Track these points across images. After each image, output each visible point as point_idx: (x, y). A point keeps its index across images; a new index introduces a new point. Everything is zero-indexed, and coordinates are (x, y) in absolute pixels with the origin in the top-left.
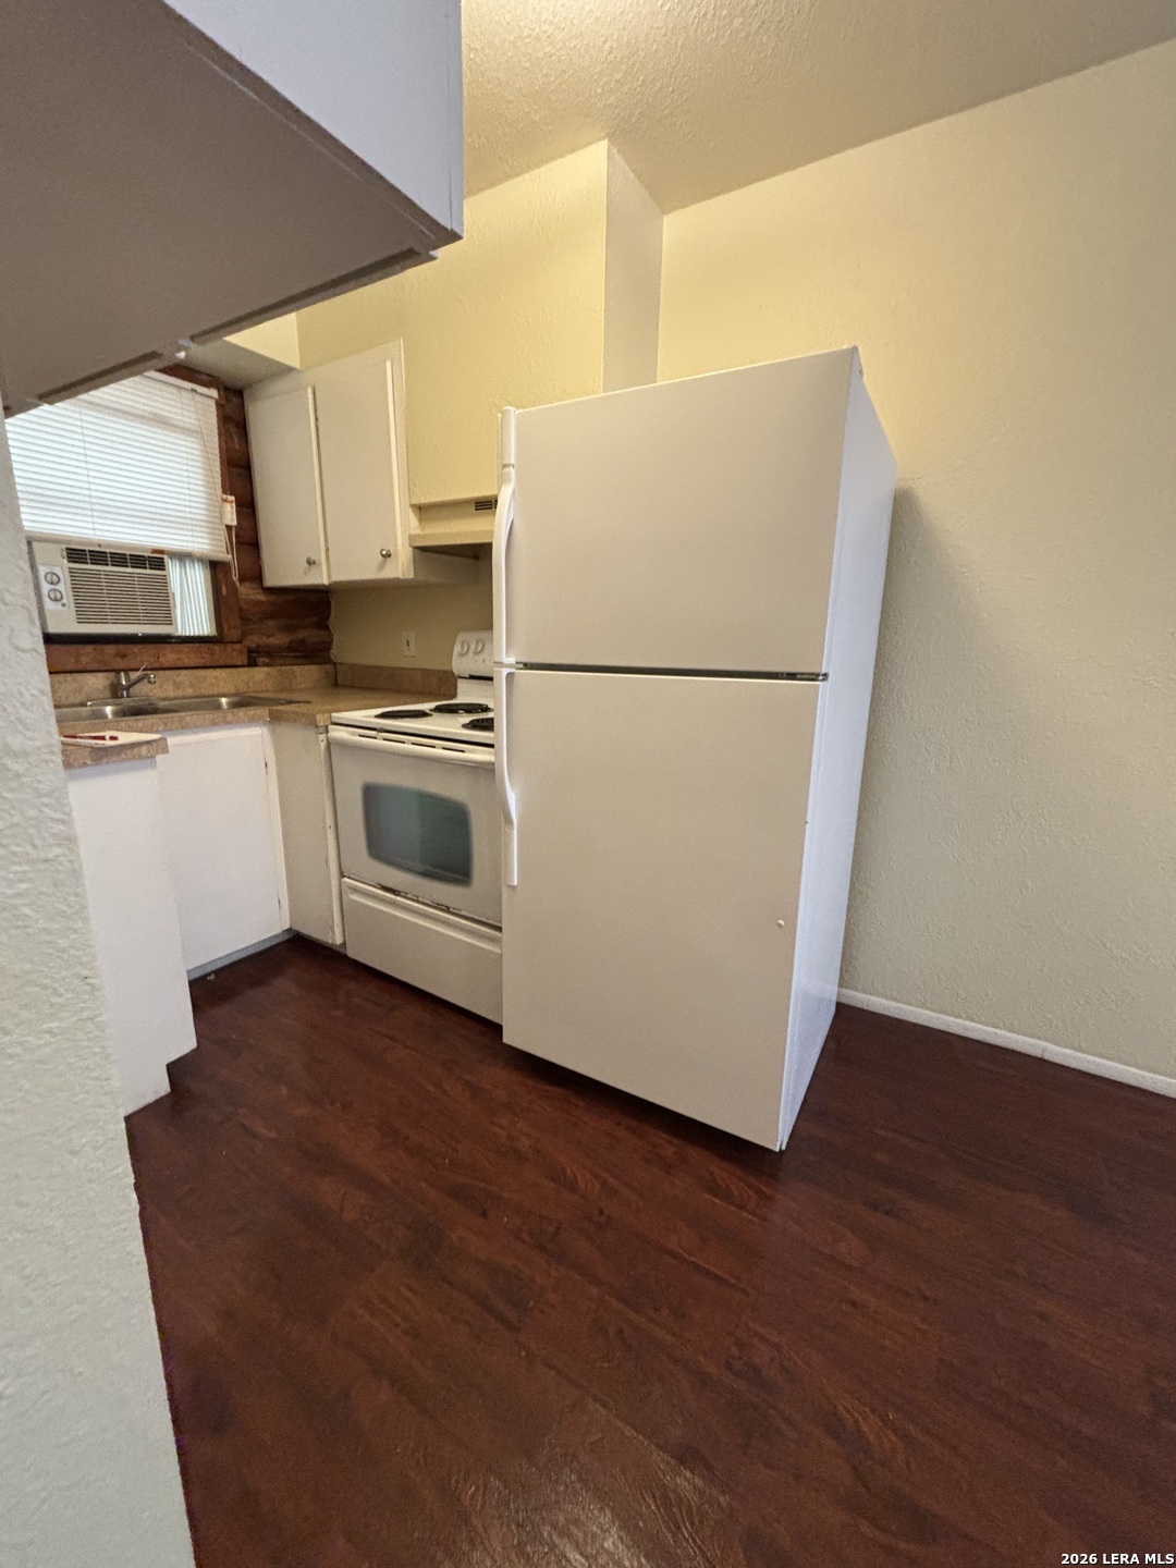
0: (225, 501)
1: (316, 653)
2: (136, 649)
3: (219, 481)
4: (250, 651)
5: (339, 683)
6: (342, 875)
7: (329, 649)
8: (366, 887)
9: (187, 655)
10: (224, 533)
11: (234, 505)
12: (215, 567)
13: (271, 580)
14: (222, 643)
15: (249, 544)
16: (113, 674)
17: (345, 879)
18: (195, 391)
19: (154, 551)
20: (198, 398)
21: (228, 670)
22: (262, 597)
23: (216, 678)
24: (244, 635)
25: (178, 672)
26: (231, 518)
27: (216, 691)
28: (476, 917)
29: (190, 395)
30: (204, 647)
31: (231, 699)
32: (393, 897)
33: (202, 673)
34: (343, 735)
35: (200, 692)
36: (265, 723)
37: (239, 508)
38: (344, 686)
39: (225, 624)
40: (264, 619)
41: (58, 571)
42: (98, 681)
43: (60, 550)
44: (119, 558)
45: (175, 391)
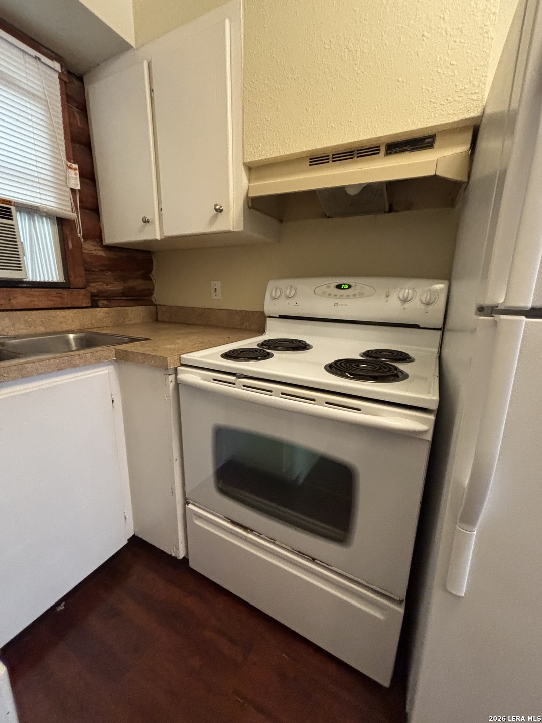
0: (70, 167)
1: (141, 297)
3: (63, 148)
4: (93, 295)
5: (159, 319)
6: (186, 502)
8: (213, 517)
9: (38, 298)
10: (69, 194)
11: (77, 172)
12: (62, 223)
13: (109, 239)
14: (69, 288)
15: (91, 210)
17: (190, 506)
18: (39, 59)
19: (4, 202)
20: (42, 67)
21: (75, 311)
22: (101, 253)
23: (64, 317)
24: (88, 282)
25: (29, 312)
26: (76, 184)
27: (65, 327)
28: (356, 579)
29: (33, 62)
30: (54, 292)
31: (78, 335)
32: (244, 533)
33: (52, 313)
34: (189, 376)
35: (51, 329)
36: (111, 362)
37: (82, 176)
38: (163, 322)
39: (71, 273)
40: (103, 271)
45: (20, 53)
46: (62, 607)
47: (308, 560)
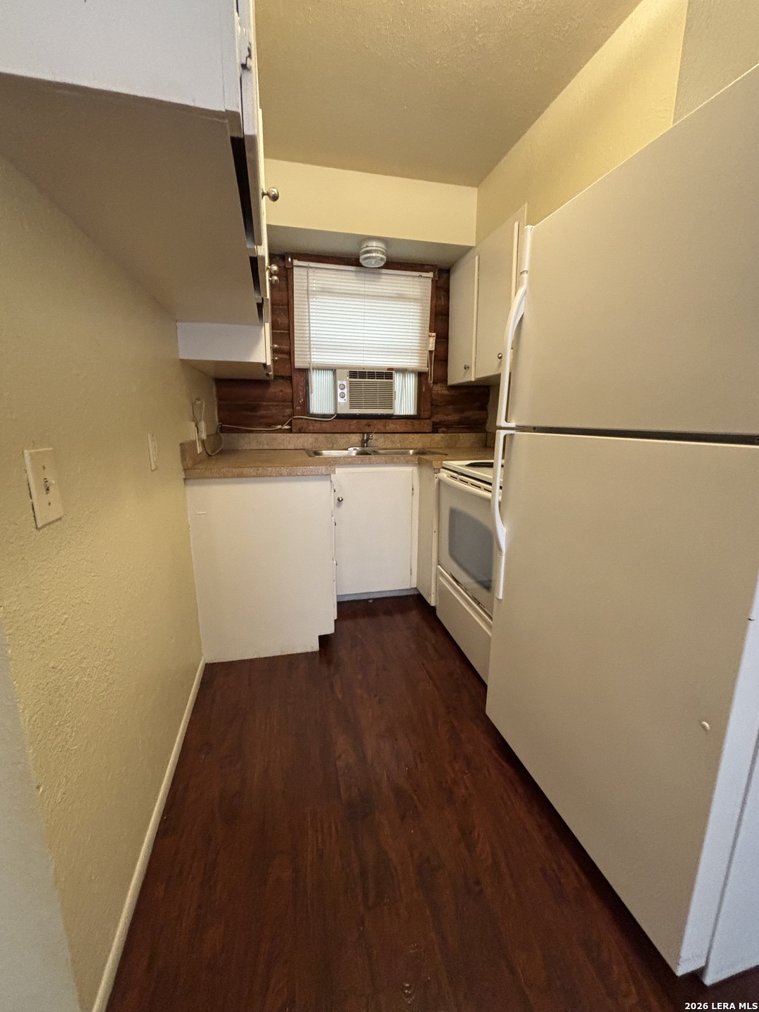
0: (430, 336)
1: (476, 426)
2: (375, 422)
3: (428, 325)
4: (435, 424)
5: (487, 445)
6: (438, 564)
7: (485, 423)
8: (446, 574)
9: (399, 426)
10: (427, 354)
11: (435, 338)
12: (421, 376)
13: (452, 381)
14: (419, 419)
15: (443, 361)
16: (362, 434)
17: (439, 566)
18: (421, 276)
19: (389, 369)
20: (422, 279)
21: (420, 435)
22: (445, 392)
23: (413, 439)
24: (433, 414)
25: (394, 434)
26: (432, 346)
27: (410, 446)
29: (417, 279)
30: (409, 422)
31: (413, 451)
32: (456, 585)
33: (406, 435)
34: (444, 475)
35: (403, 446)
36: (414, 465)
39: (421, 408)
40: (446, 405)
41: (345, 383)
42: (356, 438)
43: (346, 372)
44: (372, 375)
45: (411, 279)
46: (371, 601)
47: (475, 602)
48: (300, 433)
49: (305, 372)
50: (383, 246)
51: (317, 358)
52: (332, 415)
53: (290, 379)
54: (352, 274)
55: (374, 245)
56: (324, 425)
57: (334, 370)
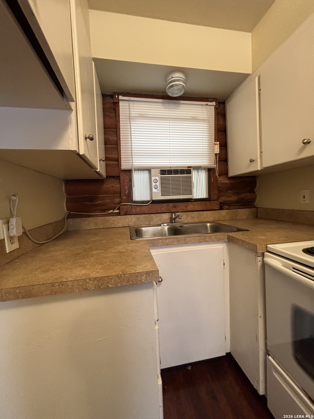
0: (215, 144)
1: (248, 203)
2: (179, 204)
3: (213, 137)
4: (221, 203)
5: (258, 217)
7: (254, 201)
9: (197, 206)
10: (214, 157)
11: (219, 145)
12: (210, 171)
13: (231, 174)
14: (210, 201)
15: (224, 161)
16: (171, 213)
18: (207, 104)
19: (188, 167)
20: (208, 107)
21: (211, 212)
22: (227, 182)
23: (207, 215)
24: (219, 197)
25: (193, 212)
26: (217, 150)
27: (206, 220)
29: (205, 107)
30: (203, 203)
31: (211, 224)
33: (201, 212)
35: (200, 220)
36: (225, 242)
37: (220, 146)
38: (261, 218)
39: (212, 193)
40: (227, 190)
41: (157, 178)
42: (166, 216)
43: (158, 171)
44: (176, 171)
45: (200, 107)
46: (189, 368)
48: (127, 215)
49: (129, 172)
50: (184, 77)
51: (138, 162)
52: (149, 201)
53: (118, 177)
54: (160, 104)
55: (178, 75)
56: (143, 208)
57: (149, 170)
